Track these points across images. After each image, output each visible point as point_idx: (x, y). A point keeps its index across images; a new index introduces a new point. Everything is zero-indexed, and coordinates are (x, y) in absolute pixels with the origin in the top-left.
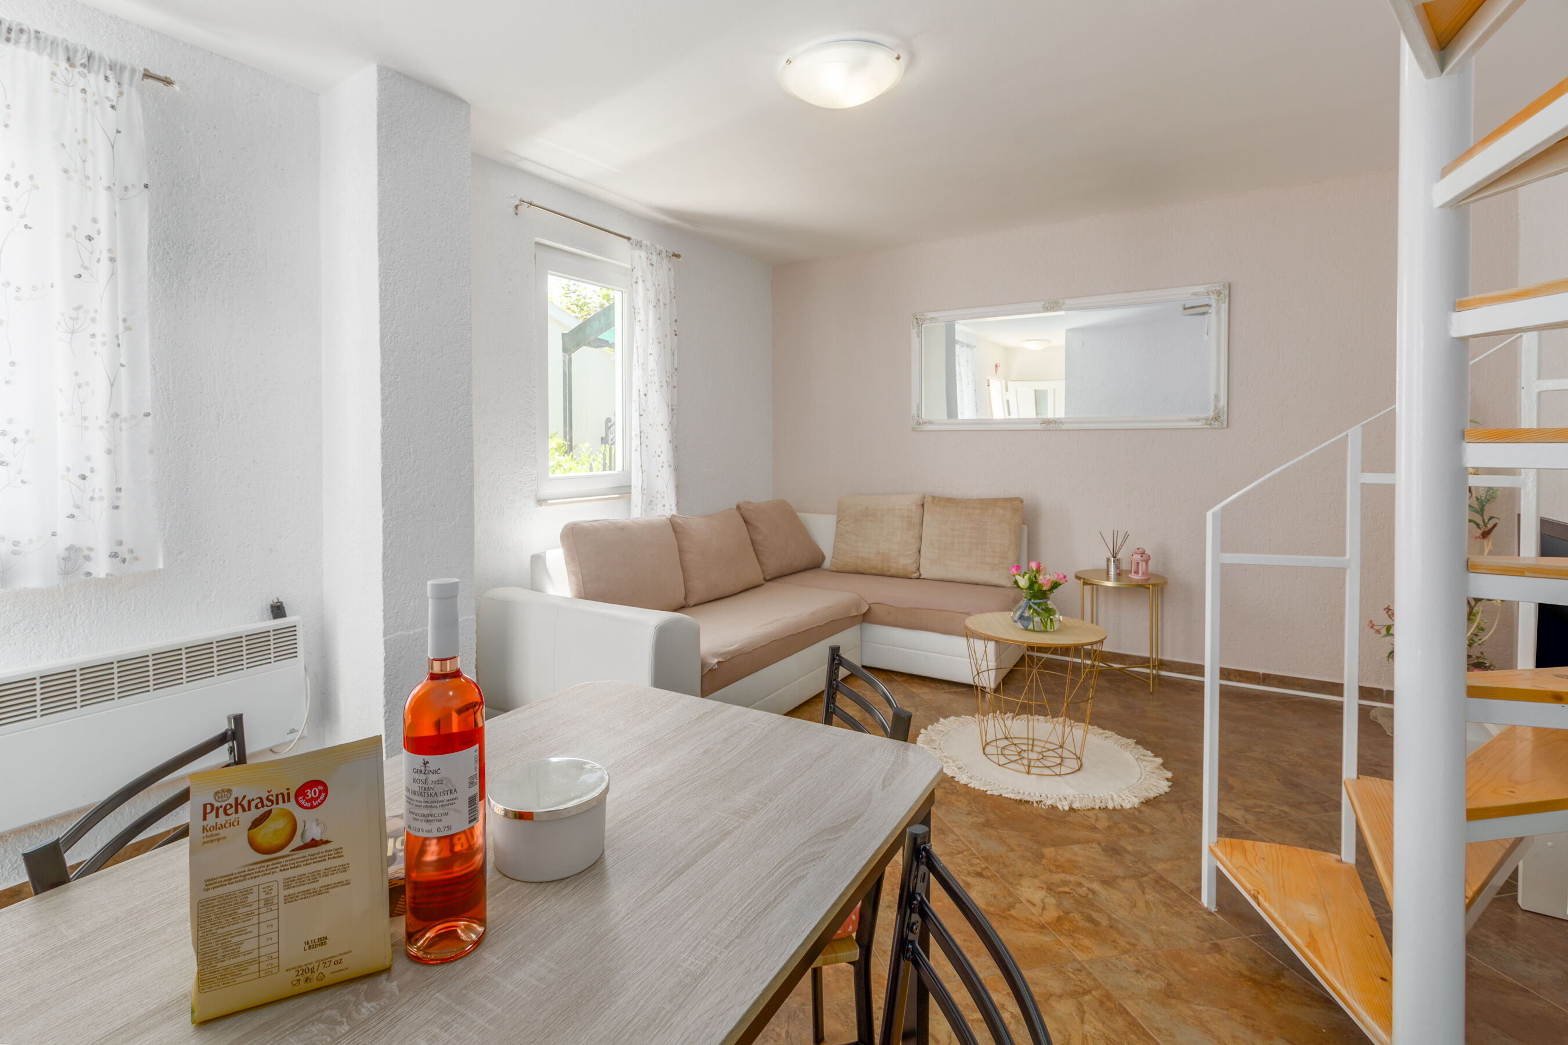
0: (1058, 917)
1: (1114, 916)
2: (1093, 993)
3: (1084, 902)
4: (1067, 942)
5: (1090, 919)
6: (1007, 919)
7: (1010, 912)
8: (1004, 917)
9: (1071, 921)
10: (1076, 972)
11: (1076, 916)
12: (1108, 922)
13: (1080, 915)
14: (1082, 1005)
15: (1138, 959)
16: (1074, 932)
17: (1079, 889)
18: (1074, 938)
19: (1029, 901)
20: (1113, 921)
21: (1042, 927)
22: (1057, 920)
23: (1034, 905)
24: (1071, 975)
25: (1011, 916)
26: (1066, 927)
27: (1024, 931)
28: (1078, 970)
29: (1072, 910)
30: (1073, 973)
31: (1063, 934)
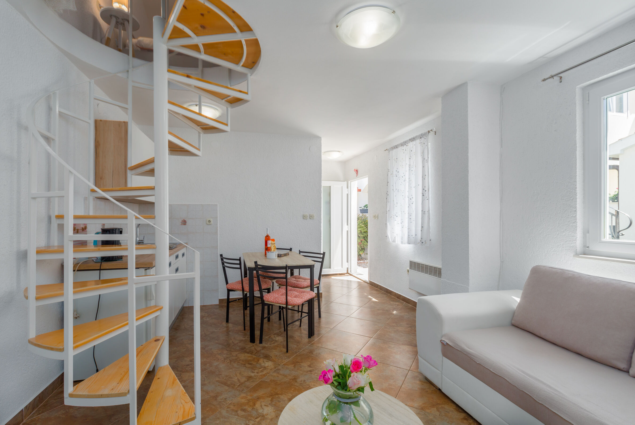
0: (255, 405)
1: (237, 417)
2: (237, 386)
3: (249, 417)
4: (249, 397)
5: (244, 410)
6: (270, 395)
7: (270, 398)
8: (271, 395)
9: (251, 406)
10: (243, 389)
11: (249, 409)
12: (238, 413)
13: (248, 410)
14: (239, 382)
15: (226, 403)
16: (248, 402)
17: (253, 423)
18: (247, 400)
19: (268, 406)
20: (236, 414)
21: (258, 398)
22: (255, 404)
23: (265, 405)
24: (244, 388)
25: (270, 397)
26: (251, 402)
27: (263, 394)
28: (243, 390)
29: (252, 411)
30: (244, 389)
31: (251, 399)
